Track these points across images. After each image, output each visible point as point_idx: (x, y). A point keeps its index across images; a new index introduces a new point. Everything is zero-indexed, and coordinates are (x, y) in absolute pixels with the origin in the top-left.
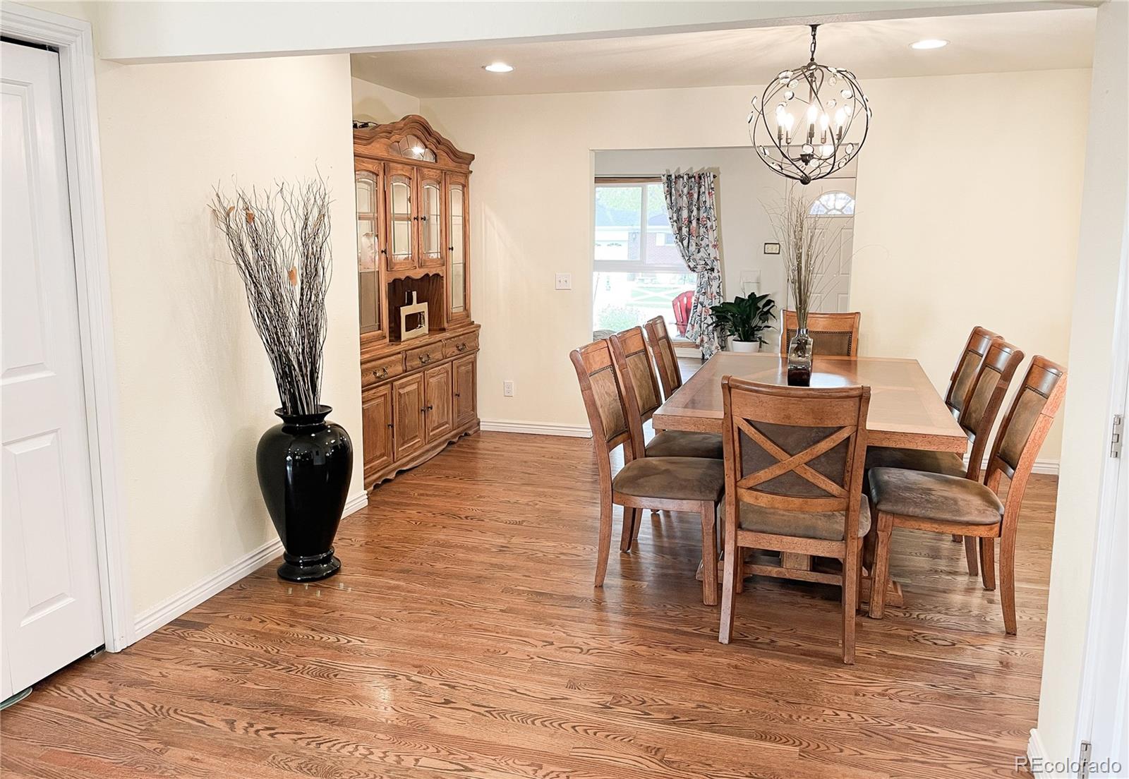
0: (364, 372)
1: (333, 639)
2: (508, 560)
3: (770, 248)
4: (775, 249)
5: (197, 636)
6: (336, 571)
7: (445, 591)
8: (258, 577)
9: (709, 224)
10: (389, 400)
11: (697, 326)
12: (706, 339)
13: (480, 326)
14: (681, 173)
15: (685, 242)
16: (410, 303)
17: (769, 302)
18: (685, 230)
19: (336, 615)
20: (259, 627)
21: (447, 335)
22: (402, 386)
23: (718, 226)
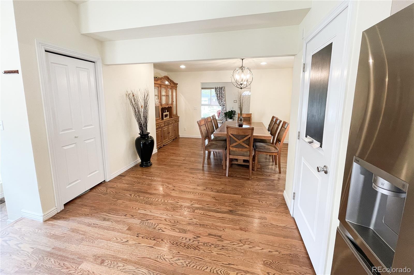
0: (156, 126)
1: (151, 178)
2: (185, 162)
3: (235, 102)
4: (236, 102)
5: (123, 178)
6: (151, 165)
7: (173, 168)
8: (136, 166)
9: (223, 97)
10: (161, 131)
11: (221, 116)
12: (223, 119)
13: (179, 117)
14: (218, 87)
15: (219, 100)
16: (165, 112)
17: (235, 112)
18: (219, 98)
19: (151, 173)
20: (136, 176)
21: (173, 118)
22: (164, 129)
23: (225, 97)
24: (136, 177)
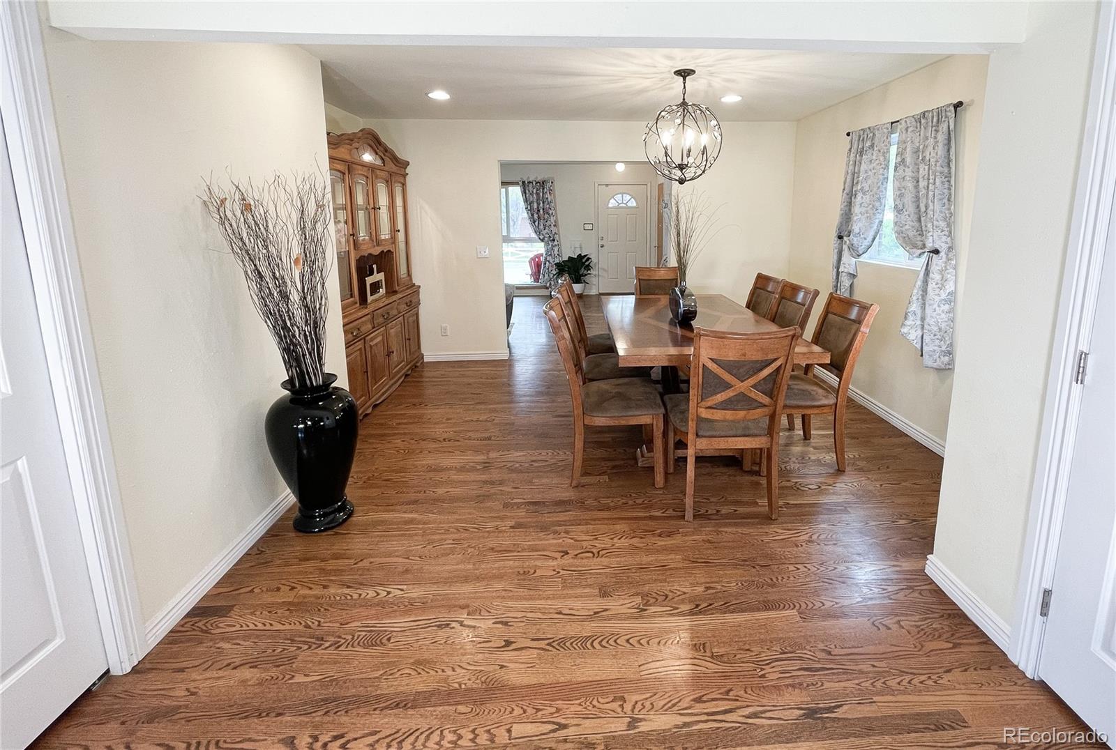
0: (346, 332)
1: (371, 594)
2: (495, 475)
3: (587, 227)
4: (590, 227)
6: (350, 515)
9: (551, 212)
10: (363, 351)
11: (546, 276)
12: (553, 283)
13: (420, 287)
14: (531, 180)
15: (537, 223)
16: (371, 273)
17: (588, 259)
18: (536, 216)
19: (365, 563)
20: (290, 597)
21: (400, 296)
22: (372, 340)
23: (556, 213)
24: (290, 603)
